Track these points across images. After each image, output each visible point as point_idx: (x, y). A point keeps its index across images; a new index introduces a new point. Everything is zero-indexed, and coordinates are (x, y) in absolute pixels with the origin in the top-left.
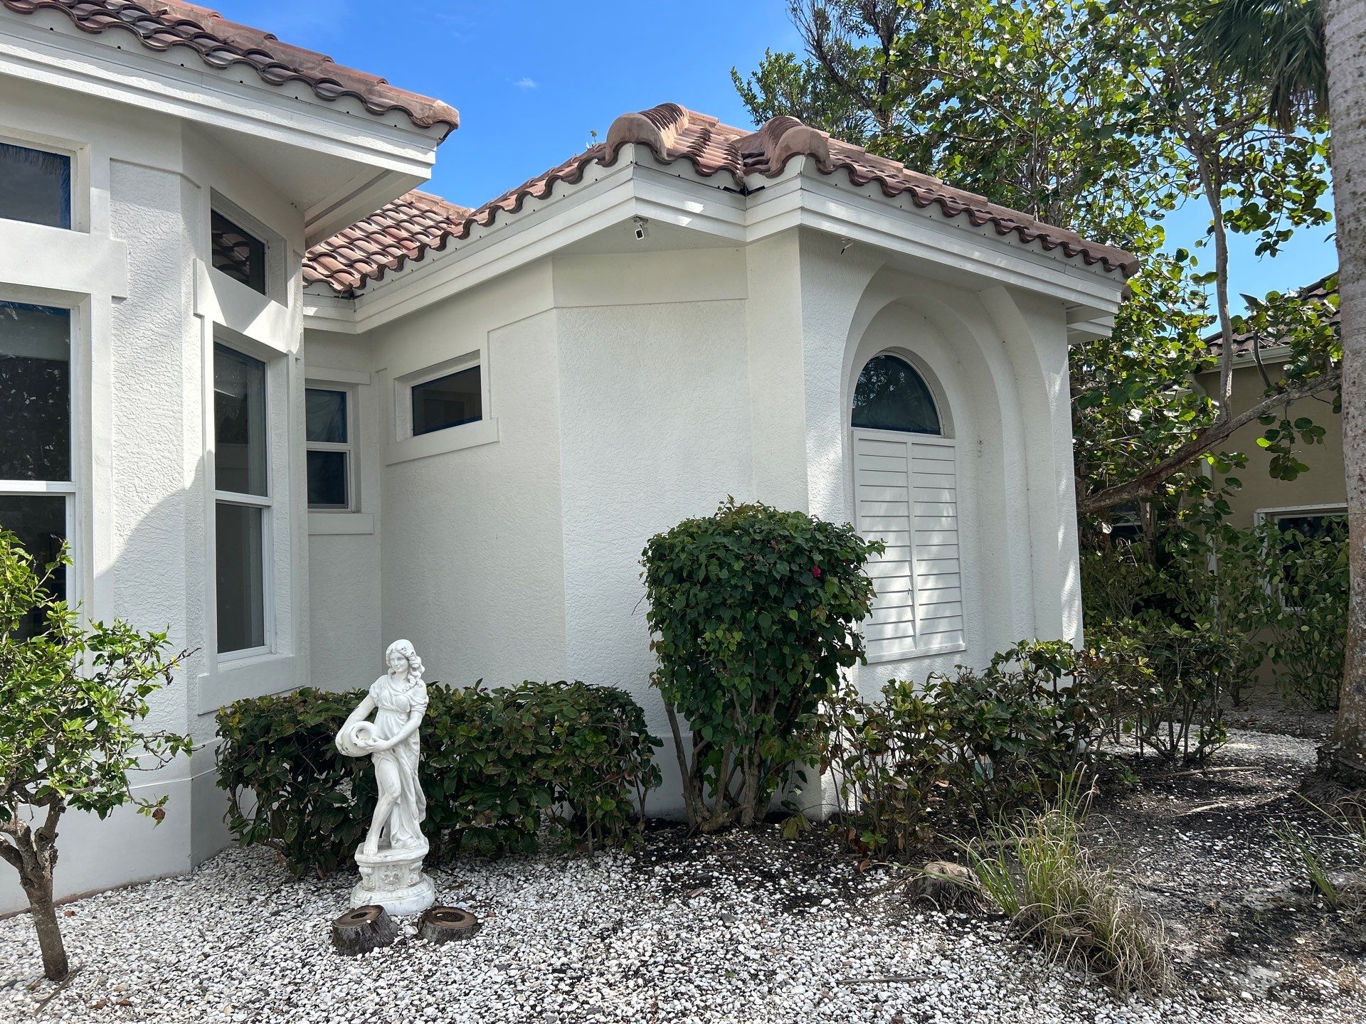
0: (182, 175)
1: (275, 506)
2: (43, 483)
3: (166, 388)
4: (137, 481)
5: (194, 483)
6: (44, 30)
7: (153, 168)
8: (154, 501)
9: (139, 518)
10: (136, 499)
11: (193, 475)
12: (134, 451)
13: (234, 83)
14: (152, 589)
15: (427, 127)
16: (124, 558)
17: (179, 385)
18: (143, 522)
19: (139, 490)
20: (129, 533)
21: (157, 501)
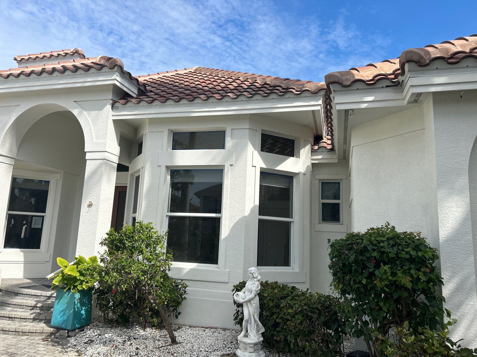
0: (249, 129)
1: (295, 222)
2: (215, 214)
3: (242, 188)
4: (233, 214)
5: (249, 214)
6: (211, 103)
7: (242, 129)
8: (237, 219)
9: (233, 224)
10: (233, 218)
11: (249, 212)
12: (233, 205)
13: (256, 100)
14: (236, 244)
15: (317, 93)
16: (229, 235)
17: (245, 187)
18: (234, 225)
19: (234, 216)
20: (231, 228)
21: (238, 219)
